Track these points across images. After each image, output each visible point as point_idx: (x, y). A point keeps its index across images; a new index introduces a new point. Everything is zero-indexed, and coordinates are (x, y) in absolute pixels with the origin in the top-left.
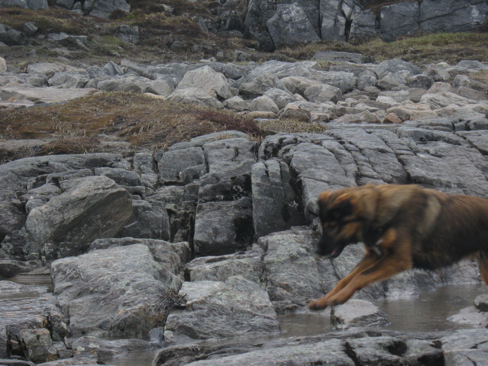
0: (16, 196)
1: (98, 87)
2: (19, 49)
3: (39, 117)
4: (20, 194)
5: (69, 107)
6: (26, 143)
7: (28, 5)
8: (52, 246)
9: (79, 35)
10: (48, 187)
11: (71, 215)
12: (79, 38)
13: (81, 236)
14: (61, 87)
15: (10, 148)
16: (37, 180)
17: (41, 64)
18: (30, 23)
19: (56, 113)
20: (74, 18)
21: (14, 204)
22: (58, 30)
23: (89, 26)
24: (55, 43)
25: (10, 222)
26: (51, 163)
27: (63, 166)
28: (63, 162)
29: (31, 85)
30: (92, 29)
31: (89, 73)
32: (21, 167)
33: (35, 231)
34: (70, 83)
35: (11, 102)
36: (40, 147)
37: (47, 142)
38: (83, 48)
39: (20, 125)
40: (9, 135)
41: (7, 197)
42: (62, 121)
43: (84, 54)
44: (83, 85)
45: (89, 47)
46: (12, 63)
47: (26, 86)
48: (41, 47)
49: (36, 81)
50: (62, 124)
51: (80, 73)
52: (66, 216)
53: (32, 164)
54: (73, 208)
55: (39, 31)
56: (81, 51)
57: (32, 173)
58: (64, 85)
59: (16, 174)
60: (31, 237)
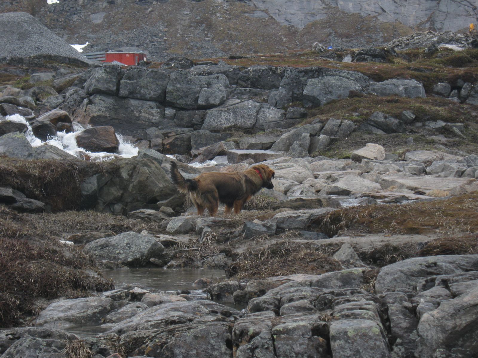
0: (407, 298)
1: (476, 175)
2: (397, 136)
3: (422, 212)
4: (410, 296)
5: (453, 202)
6: (411, 239)
7: (406, 94)
8: (444, 351)
9: (455, 123)
10: (438, 290)
11: (464, 321)
12: (455, 126)
13: (473, 342)
14: (439, 176)
15: (395, 244)
16: (426, 281)
17: (419, 152)
18: (408, 111)
19: (439, 209)
20: (451, 105)
21: (406, 307)
22: (435, 118)
23: (466, 114)
24: (432, 131)
25: (402, 325)
26: (439, 263)
27: (452, 266)
28: (450, 263)
29: (409, 173)
30: (469, 117)
31: (467, 161)
32: (410, 267)
33: (427, 336)
34: (448, 172)
35: (392, 192)
36: (426, 244)
37: (432, 238)
38: (459, 136)
39: (405, 220)
40: (394, 230)
41: (398, 300)
42: (446, 216)
43: (460, 141)
44: (461, 174)
45: (465, 135)
46: (390, 151)
47: (405, 175)
48: (418, 135)
49: (414, 169)
50: (446, 220)
51: (458, 161)
52: (458, 322)
53: (421, 265)
54: (464, 314)
55: (417, 119)
56: (457, 139)
57: (421, 273)
58: (442, 174)
59: (405, 274)
60: (423, 341)
